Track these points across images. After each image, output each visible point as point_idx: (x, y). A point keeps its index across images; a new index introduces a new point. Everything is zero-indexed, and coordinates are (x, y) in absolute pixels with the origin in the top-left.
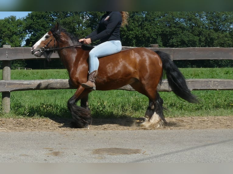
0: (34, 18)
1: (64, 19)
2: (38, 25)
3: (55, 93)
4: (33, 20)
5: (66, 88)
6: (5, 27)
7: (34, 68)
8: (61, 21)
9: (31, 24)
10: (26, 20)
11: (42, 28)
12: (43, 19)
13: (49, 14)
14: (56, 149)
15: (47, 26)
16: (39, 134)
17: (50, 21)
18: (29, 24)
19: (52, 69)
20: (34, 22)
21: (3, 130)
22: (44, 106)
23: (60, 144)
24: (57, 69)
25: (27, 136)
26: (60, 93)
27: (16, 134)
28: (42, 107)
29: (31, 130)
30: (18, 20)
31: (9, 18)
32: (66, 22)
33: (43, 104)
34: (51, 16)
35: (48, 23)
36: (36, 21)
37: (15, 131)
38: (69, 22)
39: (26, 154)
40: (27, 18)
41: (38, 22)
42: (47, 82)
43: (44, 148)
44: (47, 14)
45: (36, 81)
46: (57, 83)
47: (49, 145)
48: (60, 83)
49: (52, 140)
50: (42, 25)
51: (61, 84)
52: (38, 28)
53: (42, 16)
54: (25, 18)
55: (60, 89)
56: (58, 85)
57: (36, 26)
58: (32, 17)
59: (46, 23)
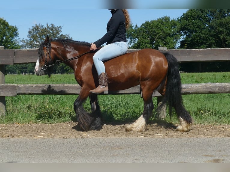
0: (189, 19)
1: (221, 19)
2: (194, 25)
3: (213, 97)
4: (188, 21)
5: (224, 92)
6: (159, 28)
7: (188, 71)
8: (218, 22)
9: (186, 25)
10: (180, 20)
11: (197, 29)
12: (199, 19)
13: (205, 14)
14: (216, 156)
15: (203, 27)
16: (197, 140)
17: (206, 21)
18: (184, 24)
19: (208, 72)
20: (189, 22)
21: (159, 137)
22: (202, 111)
23: (220, 151)
24: (214, 72)
25: (185, 143)
26: (217, 97)
27: (173, 141)
28: (199, 112)
29: (189, 137)
30: (172, 21)
31: (163, 19)
32: (223, 23)
33: (200, 109)
34: (207, 16)
35: (203, 24)
36: (191, 21)
37: (172, 137)
38: (227, 23)
39: (185, 162)
40: (182, 18)
41: (193, 23)
42: (205, 86)
43: (203, 155)
44: (203, 14)
45: (193, 85)
46: (216, 87)
47: (208, 152)
48: (218, 86)
49: (212, 147)
50: (198, 26)
51: (220, 87)
52: (193, 29)
53: (198, 16)
54: (180, 19)
55: (219, 93)
56: (217, 89)
57: (191, 27)
58: (187, 18)
59: (202, 24)
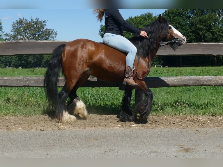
0: (170, 15)
1: (200, 16)
3: (189, 90)
4: (170, 17)
5: (199, 85)
6: (142, 24)
7: (170, 66)
8: (198, 19)
12: (180, 16)
13: (186, 11)
14: (187, 146)
15: (183, 23)
16: (171, 131)
17: (187, 18)
20: (171, 19)
21: (135, 128)
22: (178, 103)
23: (192, 141)
24: (194, 67)
25: (159, 133)
26: (194, 89)
27: (148, 131)
28: (175, 104)
29: (163, 127)
30: (155, 17)
31: (146, 15)
32: (202, 20)
33: (176, 101)
34: (188, 14)
35: (184, 20)
36: (172, 18)
37: (148, 128)
38: (206, 20)
39: (157, 151)
40: (164, 15)
41: (174, 20)
42: (180, 79)
43: (175, 145)
44: (184, 11)
45: (169, 78)
46: (190, 80)
47: (180, 142)
48: (193, 79)
49: (184, 137)
50: (179, 22)
51: (195, 80)
53: (179, 13)
54: (162, 15)
55: (194, 86)
56: (192, 82)
58: (168, 14)
59: (183, 21)
